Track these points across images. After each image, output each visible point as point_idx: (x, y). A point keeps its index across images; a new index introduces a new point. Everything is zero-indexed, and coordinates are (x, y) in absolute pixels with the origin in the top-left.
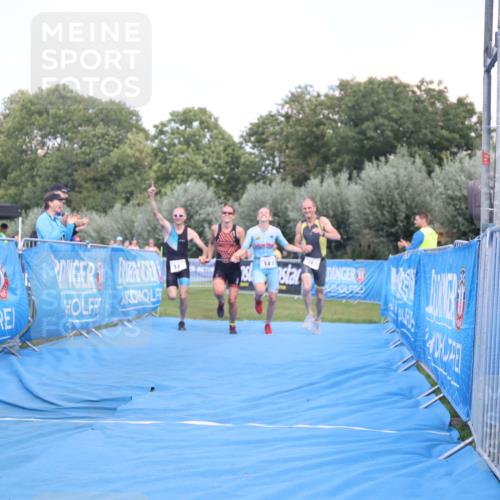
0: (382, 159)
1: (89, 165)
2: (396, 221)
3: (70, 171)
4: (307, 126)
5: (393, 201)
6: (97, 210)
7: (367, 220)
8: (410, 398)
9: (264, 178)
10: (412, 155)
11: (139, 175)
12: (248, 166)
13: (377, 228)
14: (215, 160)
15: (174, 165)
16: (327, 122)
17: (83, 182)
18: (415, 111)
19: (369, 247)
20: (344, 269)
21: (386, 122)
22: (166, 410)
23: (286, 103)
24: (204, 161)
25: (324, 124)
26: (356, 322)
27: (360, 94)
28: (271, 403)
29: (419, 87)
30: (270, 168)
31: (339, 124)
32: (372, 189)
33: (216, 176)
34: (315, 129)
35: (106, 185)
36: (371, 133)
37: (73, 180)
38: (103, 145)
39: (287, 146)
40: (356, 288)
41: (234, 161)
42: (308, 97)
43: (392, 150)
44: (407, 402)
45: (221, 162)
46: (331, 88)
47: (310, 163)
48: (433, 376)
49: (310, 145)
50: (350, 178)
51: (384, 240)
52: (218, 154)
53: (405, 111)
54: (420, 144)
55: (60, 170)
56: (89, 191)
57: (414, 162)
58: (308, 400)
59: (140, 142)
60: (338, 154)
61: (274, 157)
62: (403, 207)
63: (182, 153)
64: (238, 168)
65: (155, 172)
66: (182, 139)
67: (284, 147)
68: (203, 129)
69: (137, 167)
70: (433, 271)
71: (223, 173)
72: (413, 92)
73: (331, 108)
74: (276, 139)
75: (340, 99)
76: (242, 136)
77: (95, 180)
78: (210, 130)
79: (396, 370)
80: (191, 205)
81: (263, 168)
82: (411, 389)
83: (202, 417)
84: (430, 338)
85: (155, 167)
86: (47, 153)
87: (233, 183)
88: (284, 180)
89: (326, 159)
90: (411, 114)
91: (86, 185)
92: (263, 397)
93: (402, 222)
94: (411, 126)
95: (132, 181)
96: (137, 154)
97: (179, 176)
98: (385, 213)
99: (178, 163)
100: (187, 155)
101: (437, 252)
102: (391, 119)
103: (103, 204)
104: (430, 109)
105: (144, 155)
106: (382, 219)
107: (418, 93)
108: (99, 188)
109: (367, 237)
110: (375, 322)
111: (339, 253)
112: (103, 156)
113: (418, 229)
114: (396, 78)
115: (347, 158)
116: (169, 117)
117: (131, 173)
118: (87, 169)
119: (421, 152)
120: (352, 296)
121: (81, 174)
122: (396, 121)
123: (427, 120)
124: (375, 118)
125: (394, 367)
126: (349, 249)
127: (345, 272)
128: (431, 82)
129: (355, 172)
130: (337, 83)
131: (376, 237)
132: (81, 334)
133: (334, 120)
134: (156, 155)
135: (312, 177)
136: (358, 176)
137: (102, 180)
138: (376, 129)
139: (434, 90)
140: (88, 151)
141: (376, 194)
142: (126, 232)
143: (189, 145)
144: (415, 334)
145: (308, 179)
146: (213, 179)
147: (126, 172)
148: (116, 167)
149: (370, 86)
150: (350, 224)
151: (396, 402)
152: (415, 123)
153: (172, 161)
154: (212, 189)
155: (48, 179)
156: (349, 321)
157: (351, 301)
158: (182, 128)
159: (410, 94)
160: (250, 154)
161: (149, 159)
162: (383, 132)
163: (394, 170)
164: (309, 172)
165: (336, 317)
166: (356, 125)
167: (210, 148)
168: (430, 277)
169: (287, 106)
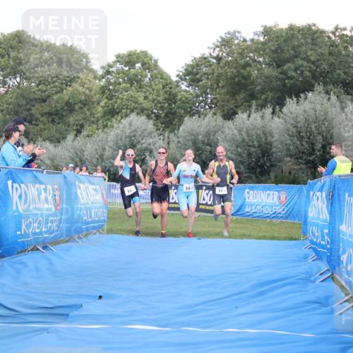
0: (302, 95)
1: (44, 101)
2: (314, 150)
3: (28, 106)
4: (235, 68)
5: (311, 132)
6: (51, 141)
7: (288, 150)
8: (326, 306)
9: (198, 112)
10: (328, 93)
11: (88, 110)
12: (184, 102)
13: (297, 156)
14: (154, 97)
15: (119, 101)
16: (253, 64)
17: (39, 117)
18: (330, 54)
19: (290, 172)
20: (268, 192)
21: (305, 64)
22: (111, 316)
23: (217, 46)
24: (146, 98)
25: (250, 66)
26: (279, 239)
27: (283, 39)
28: (204, 310)
29: (334, 33)
30: (203, 104)
31: (264, 66)
32: (293, 122)
33: (156, 111)
34: (242, 71)
35: (60, 119)
36: (291, 73)
37: (30, 114)
38: (57, 84)
39: (218, 85)
40: (279, 209)
41: (172, 98)
42: (236, 42)
43: (310, 88)
44: (324, 309)
45: (161, 98)
46: (255, 33)
47: (238, 98)
48: (347, 287)
49: (239, 84)
50: (273, 113)
51: (303, 166)
52: (158, 91)
53: (322, 54)
54: (335, 83)
55: (20, 106)
56: (44, 124)
57: (329, 99)
58: (237, 307)
59: (90, 81)
60: (263, 91)
61: (207, 94)
62: (320, 138)
63: (126, 91)
64: (175, 103)
65: (102, 107)
66: (126, 79)
67: (215, 86)
68: (145, 70)
69: (86, 103)
70: (347, 194)
71: (162, 108)
72: (329, 37)
73: (256, 51)
74: (208, 79)
75: (264, 44)
76: (178, 76)
77: (50, 114)
78: (150, 70)
79: (314, 282)
80: (134, 136)
81: (197, 104)
82: (327, 298)
83: (144, 322)
84: (344, 253)
85: (102, 104)
86: (8, 90)
87: (171, 117)
88: (215, 114)
89: (252, 96)
90: (327, 57)
91: (41, 119)
92: (197, 305)
93: (319, 151)
94: (326, 67)
95: (82, 115)
96: (87, 92)
97: (123, 111)
98: (304, 143)
99: (122, 99)
100: (130, 92)
101: (349, 177)
102: (309, 61)
103: (57, 135)
104: (344, 52)
105: (93, 92)
106: (301, 149)
107: (333, 38)
108: (53, 121)
109: (288, 164)
110: (295, 239)
111: (263, 178)
112: (56, 93)
113: (333, 157)
114: (314, 25)
115: (270, 95)
116: (114, 59)
117: (80, 108)
118: (43, 104)
119: (336, 90)
120: (275, 215)
121: (38, 109)
122: (313, 63)
123: (340, 62)
124: (296, 60)
125: (312, 279)
126: (272, 175)
127: (269, 195)
128: (345, 29)
129: (277, 107)
130: (262, 29)
131: (296, 164)
132: (38, 249)
133: (259, 62)
134: (103, 93)
135: (240, 112)
136: (281, 111)
137: (56, 115)
138: (296, 70)
139: (347, 36)
140: (44, 89)
141: (296, 127)
142: (77, 160)
143: (132, 84)
144: (330, 250)
145: (236, 113)
146: (153, 113)
147: (77, 107)
148: (67, 103)
149: (291, 32)
150: (273, 153)
151: (314, 309)
152: (331, 65)
153: (118, 98)
154: (151, 122)
155: (9, 114)
156: (272, 238)
157: (274, 220)
158: (127, 68)
159: (326, 39)
160: (186, 91)
161: (97, 96)
162: (302, 72)
163: (312, 106)
164: (237, 107)
165: (260, 234)
166: (278, 66)
167: (150, 86)
168: (344, 200)
169: (218, 49)
